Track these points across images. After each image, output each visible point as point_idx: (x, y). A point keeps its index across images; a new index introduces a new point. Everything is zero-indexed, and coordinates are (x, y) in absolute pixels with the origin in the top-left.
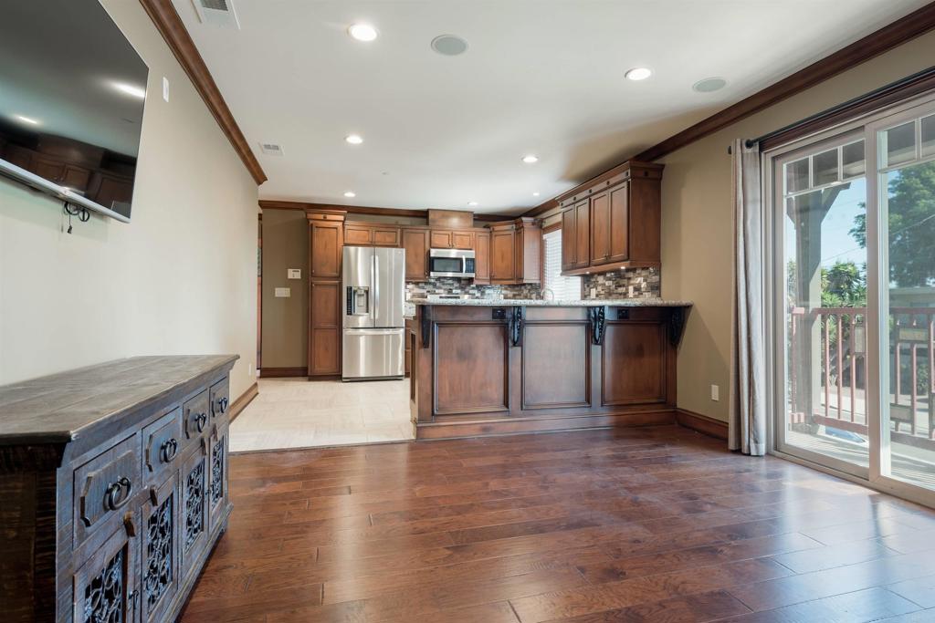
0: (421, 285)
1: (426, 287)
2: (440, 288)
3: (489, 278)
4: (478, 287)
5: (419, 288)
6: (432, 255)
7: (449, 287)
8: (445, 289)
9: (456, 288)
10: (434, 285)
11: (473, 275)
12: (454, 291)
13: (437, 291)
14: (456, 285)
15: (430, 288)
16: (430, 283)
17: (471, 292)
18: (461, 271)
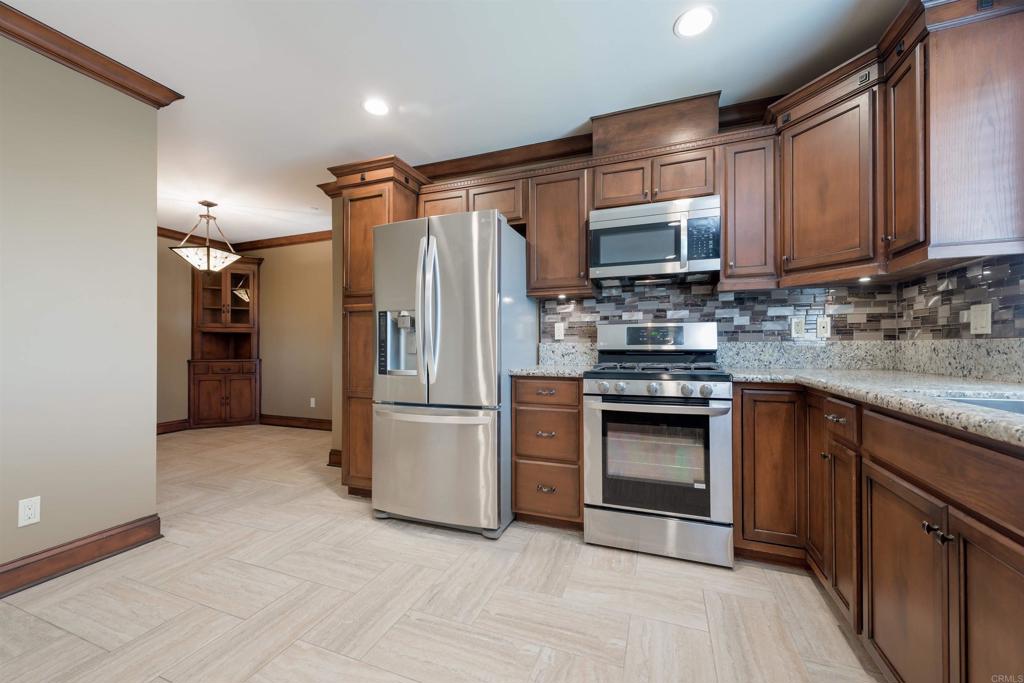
0: (587, 304)
1: (599, 307)
2: (633, 308)
3: (770, 268)
4: (742, 300)
5: (584, 310)
6: (593, 227)
7: (655, 305)
8: (646, 312)
9: (677, 307)
10: (619, 302)
11: (714, 264)
12: (670, 314)
13: (626, 316)
14: (676, 297)
15: (608, 309)
16: (609, 299)
17: (720, 313)
18: (678, 258)
